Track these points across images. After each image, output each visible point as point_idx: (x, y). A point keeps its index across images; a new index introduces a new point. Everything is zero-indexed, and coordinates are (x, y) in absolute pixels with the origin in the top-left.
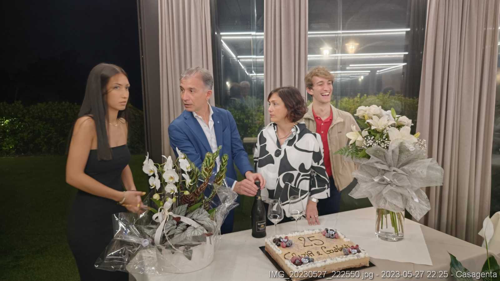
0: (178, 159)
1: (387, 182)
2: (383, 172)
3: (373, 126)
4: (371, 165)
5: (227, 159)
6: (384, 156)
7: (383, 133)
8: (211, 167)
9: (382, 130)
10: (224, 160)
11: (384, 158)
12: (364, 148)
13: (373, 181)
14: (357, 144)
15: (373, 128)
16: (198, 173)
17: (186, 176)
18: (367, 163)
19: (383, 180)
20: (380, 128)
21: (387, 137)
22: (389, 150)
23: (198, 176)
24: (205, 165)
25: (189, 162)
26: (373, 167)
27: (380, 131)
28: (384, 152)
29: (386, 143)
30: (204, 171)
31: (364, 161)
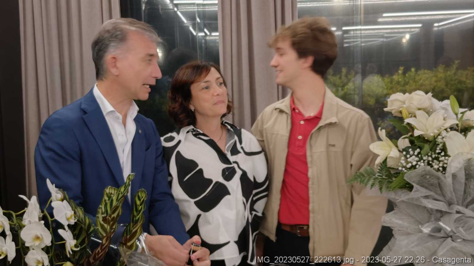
0: (51, 202)
1: (446, 233)
2: (439, 215)
3: (418, 130)
4: (415, 203)
5: (145, 199)
6: (438, 185)
7: (436, 142)
8: (115, 215)
9: (434, 136)
10: (139, 199)
11: (439, 189)
12: (402, 170)
13: (421, 231)
14: (390, 164)
15: (417, 133)
16: (89, 226)
17: (66, 235)
18: (408, 199)
19: (439, 230)
20: (430, 133)
21: (444, 149)
22: (446, 175)
23: (91, 233)
24: (104, 211)
25: (72, 207)
26: (419, 206)
27: (431, 139)
28: (438, 178)
29: (442, 161)
30: (102, 222)
31: (403, 195)
